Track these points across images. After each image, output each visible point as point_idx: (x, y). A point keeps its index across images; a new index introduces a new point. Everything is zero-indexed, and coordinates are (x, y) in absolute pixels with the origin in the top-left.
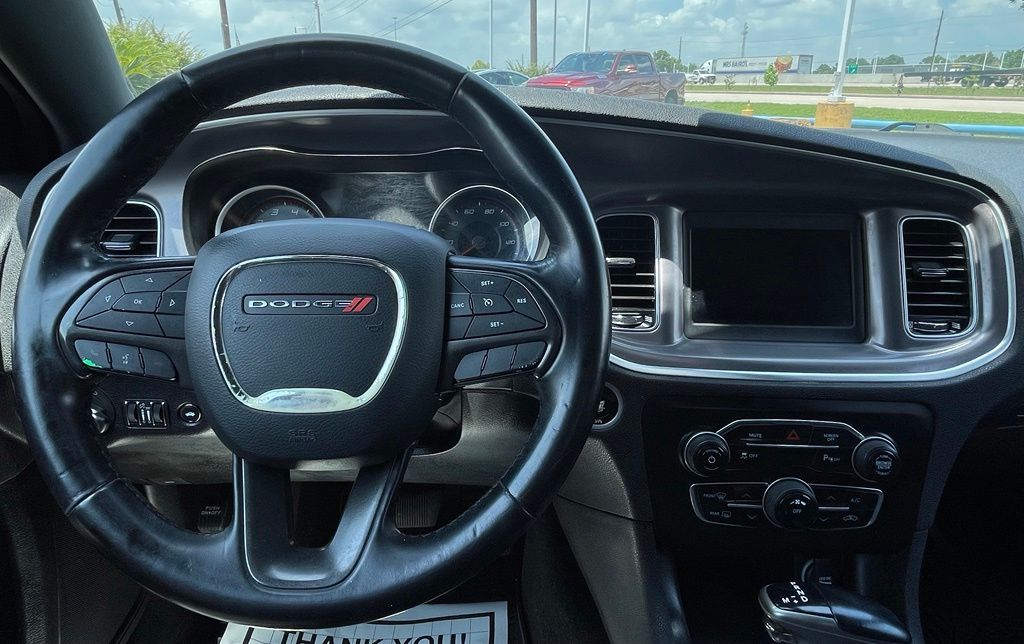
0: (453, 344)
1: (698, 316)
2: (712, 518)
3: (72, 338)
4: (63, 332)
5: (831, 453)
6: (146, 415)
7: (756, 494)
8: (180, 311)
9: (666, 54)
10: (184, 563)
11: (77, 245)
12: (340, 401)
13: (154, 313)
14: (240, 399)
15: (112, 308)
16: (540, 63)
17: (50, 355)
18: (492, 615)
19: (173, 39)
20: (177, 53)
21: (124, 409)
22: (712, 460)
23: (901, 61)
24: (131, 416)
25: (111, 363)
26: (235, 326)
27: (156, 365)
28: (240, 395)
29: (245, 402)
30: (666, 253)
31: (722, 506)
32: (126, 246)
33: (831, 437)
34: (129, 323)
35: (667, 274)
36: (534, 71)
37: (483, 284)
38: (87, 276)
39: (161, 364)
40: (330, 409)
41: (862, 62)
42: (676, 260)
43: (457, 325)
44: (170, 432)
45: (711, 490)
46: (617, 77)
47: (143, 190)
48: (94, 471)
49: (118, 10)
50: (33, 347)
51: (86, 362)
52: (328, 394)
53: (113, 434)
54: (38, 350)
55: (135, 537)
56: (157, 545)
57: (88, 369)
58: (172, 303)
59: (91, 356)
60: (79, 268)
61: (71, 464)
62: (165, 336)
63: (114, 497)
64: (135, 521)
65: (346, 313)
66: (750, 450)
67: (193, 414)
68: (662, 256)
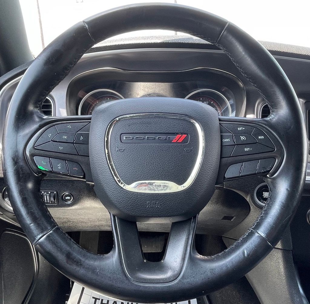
3: (32, 155)
4: (28, 153)
6: (47, 198)
8: (86, 142)
10: (94, 269)
12: (173, 187)
13: (73, 143)
14: (122, 186)
15: (52, 140)
17: (22, 163)
25: (52, 168)
26: (117, 149)
27: (74, 169)
28: (121, 184)
29: (124, 188)
34: (61, 148)
37: (239, 129)
39: (77, 169)
40: (168, 191)
43: (227, 150)
50: (13, 159)
51: (39, 167)
52: (166, 183)
54: (15, 161)
55: (69, 256)
56: (80, 260)
57: (40, 171)
58: (82, 138)
59: (43, 164)
61: (35, 219)
62: (79, 155)
65: (173, 143)
67: (69, 198)
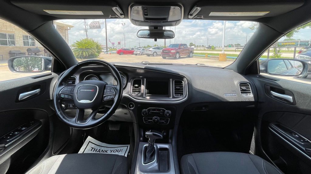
0: (104, 96)
1: (147, 93)
2: (146, 122)
3: (61, 94)
4: (60, 93)
5: (161, 113)
6: (71, 106)
7: (151, 119)
8: (73, 91)
9: (192, 43)
11: (63, 83)
12: (89, 102)
13: (70, 91)
15: (66, 90)
16: (166, 46)
17: (58, 96)
18: (128, 146)
19: (96, 41)
20: (96, 44)
21: (68, 105)
22: (145, 113)
23: (240, 45)
24: (69, 106)
25: (65, 97)
26: (79, 93)
27: (70, 97)
29: (79, 102)
30: (143, 84)
31: (147, 121)
32: (71, 83)
33: (161, 110)
34: (67, 92)
35: (143, 87)
36: (165, 47)
37: (108, 88)
38: (63, 87)
41: (232, 45)
42: (145, 85)
43: (105, 93)
44: (74, 109)
45: (146, 118)
46: (180, 48)
47: (74, 75)
48: (60, 110)
49: (87, 35)
53: (66, 109)
54: (57, 95)
55: (64, 117)
57: (62, 98)
59: (62, 96)
60: (63, 86)
61: (58, 108)
62: (71, 94)
63: (62, 113)
64: (64, 115)
65: (91, 91)
66: (151, 112)
68: (142, 85)
